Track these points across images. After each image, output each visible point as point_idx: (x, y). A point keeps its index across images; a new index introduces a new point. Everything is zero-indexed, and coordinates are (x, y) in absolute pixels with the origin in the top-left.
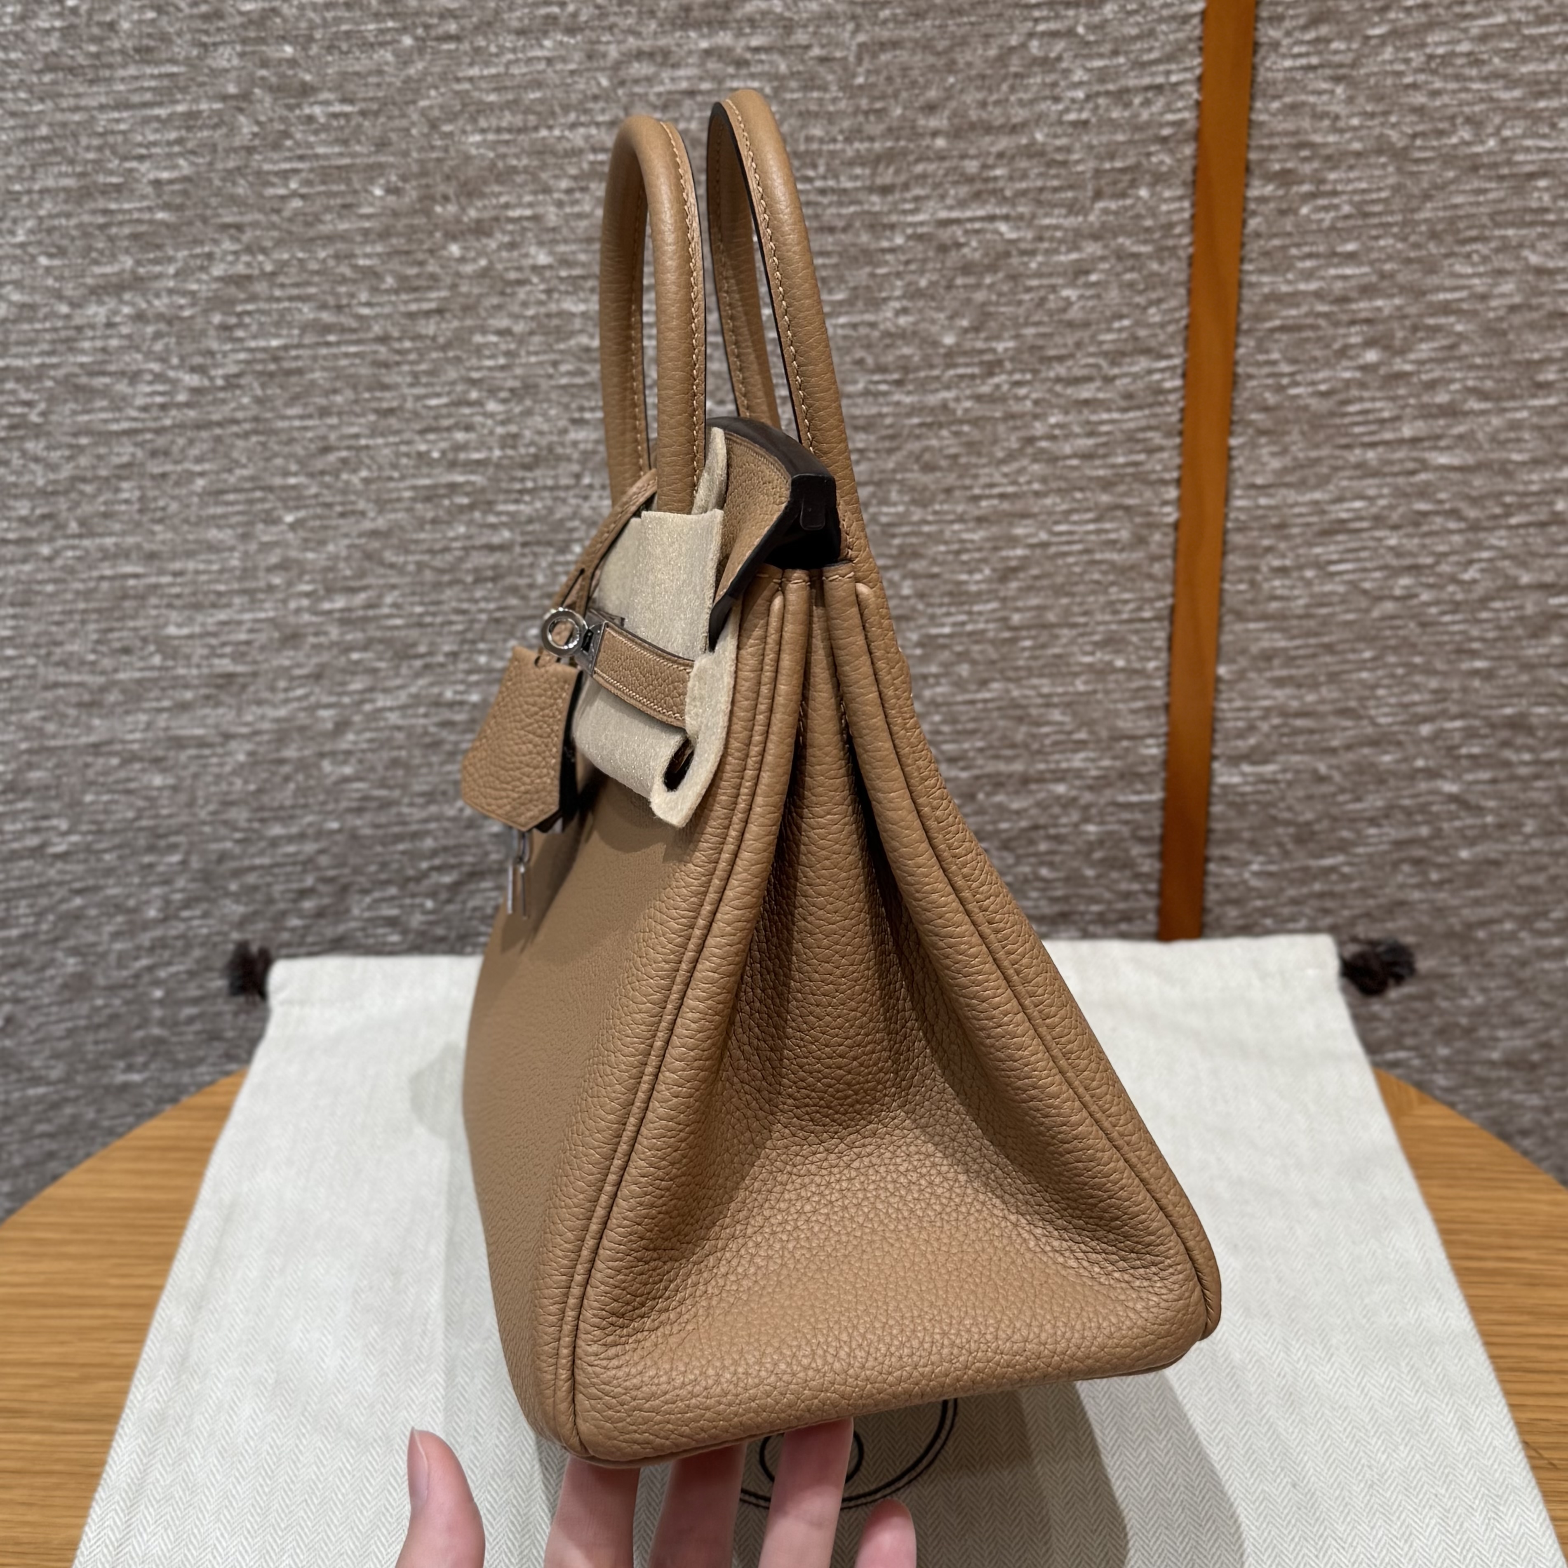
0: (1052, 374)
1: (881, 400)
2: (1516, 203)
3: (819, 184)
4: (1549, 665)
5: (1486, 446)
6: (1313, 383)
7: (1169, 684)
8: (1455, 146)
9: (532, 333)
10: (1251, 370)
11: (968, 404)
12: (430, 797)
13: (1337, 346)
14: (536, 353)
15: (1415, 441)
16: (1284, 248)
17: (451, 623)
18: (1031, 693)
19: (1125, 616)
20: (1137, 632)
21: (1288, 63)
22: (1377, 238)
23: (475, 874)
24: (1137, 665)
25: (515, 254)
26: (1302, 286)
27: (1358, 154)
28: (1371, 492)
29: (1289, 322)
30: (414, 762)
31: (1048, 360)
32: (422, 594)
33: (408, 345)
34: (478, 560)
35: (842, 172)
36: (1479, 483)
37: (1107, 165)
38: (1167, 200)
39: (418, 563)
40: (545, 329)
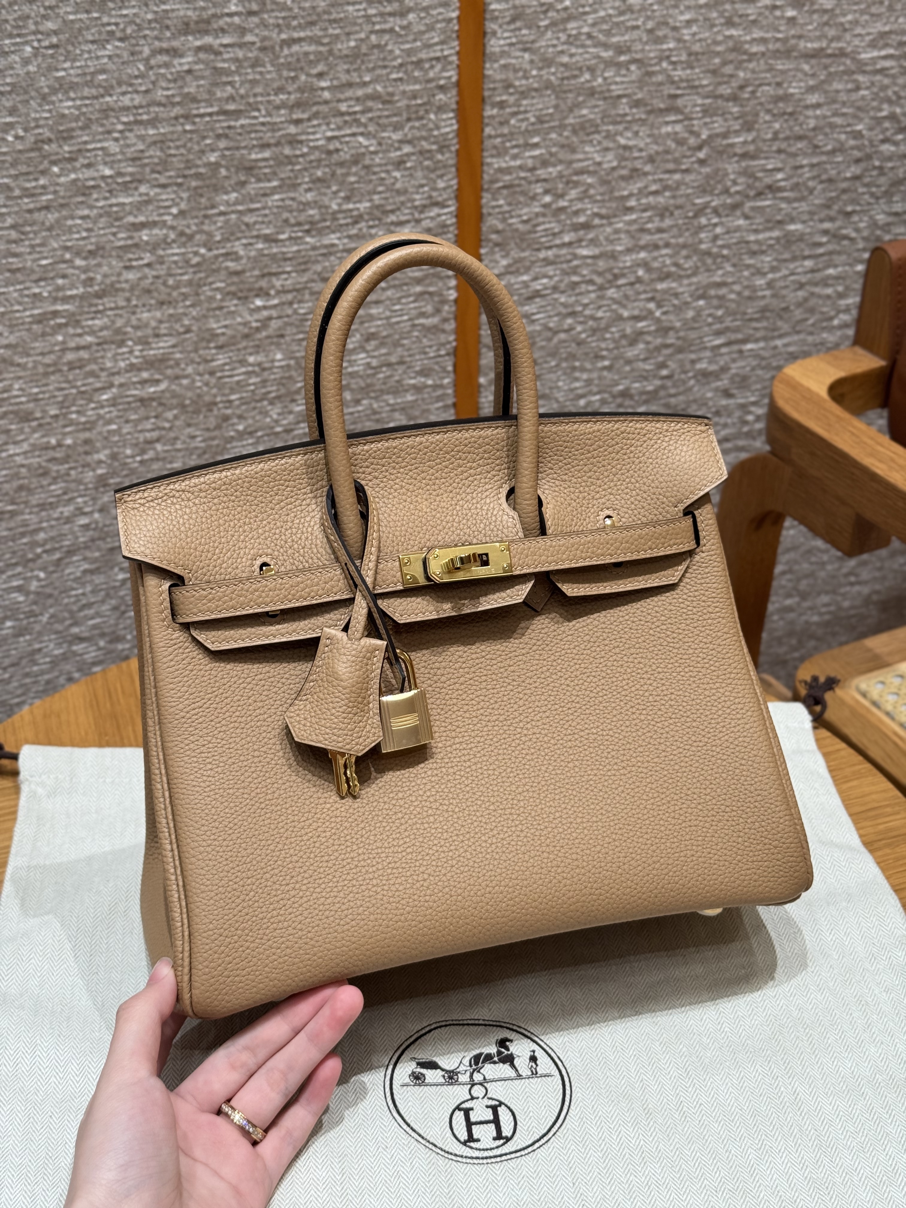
0: (389, 220)
1: (299, 241)
2: (613, 112)
3: (261, 120)
4: (638, 360)
5: (604, 243)
6: (520, 216)
7: (455, 391)
8: (583, 83)
10: (491, 211)
11: (346, 241)
12: (42, 506)
13: (531, 194)
14: (103, 228)
15: (570, 244)
16: (503, 143)
17: (55, 397)
18: (382, 404)
19: (432, 355)
20: (437, 363)
21: (502, 42)
22: (548, 134)
23: (70, 553)
24: (438, 382)
25: (92, 170)
26: (512, 163)
27: (536, 90)
28: (551, 273)
29: (507, 183)
30: (33, 486)
31: (386, 213)
32: (37, 381)
33: (28, 229)
34: (70, 356)
35: (274, 112)
36: (602, 264)
37: (413, 102)
38: (444, 120)
39: (34, 362)
40: (108, 214)
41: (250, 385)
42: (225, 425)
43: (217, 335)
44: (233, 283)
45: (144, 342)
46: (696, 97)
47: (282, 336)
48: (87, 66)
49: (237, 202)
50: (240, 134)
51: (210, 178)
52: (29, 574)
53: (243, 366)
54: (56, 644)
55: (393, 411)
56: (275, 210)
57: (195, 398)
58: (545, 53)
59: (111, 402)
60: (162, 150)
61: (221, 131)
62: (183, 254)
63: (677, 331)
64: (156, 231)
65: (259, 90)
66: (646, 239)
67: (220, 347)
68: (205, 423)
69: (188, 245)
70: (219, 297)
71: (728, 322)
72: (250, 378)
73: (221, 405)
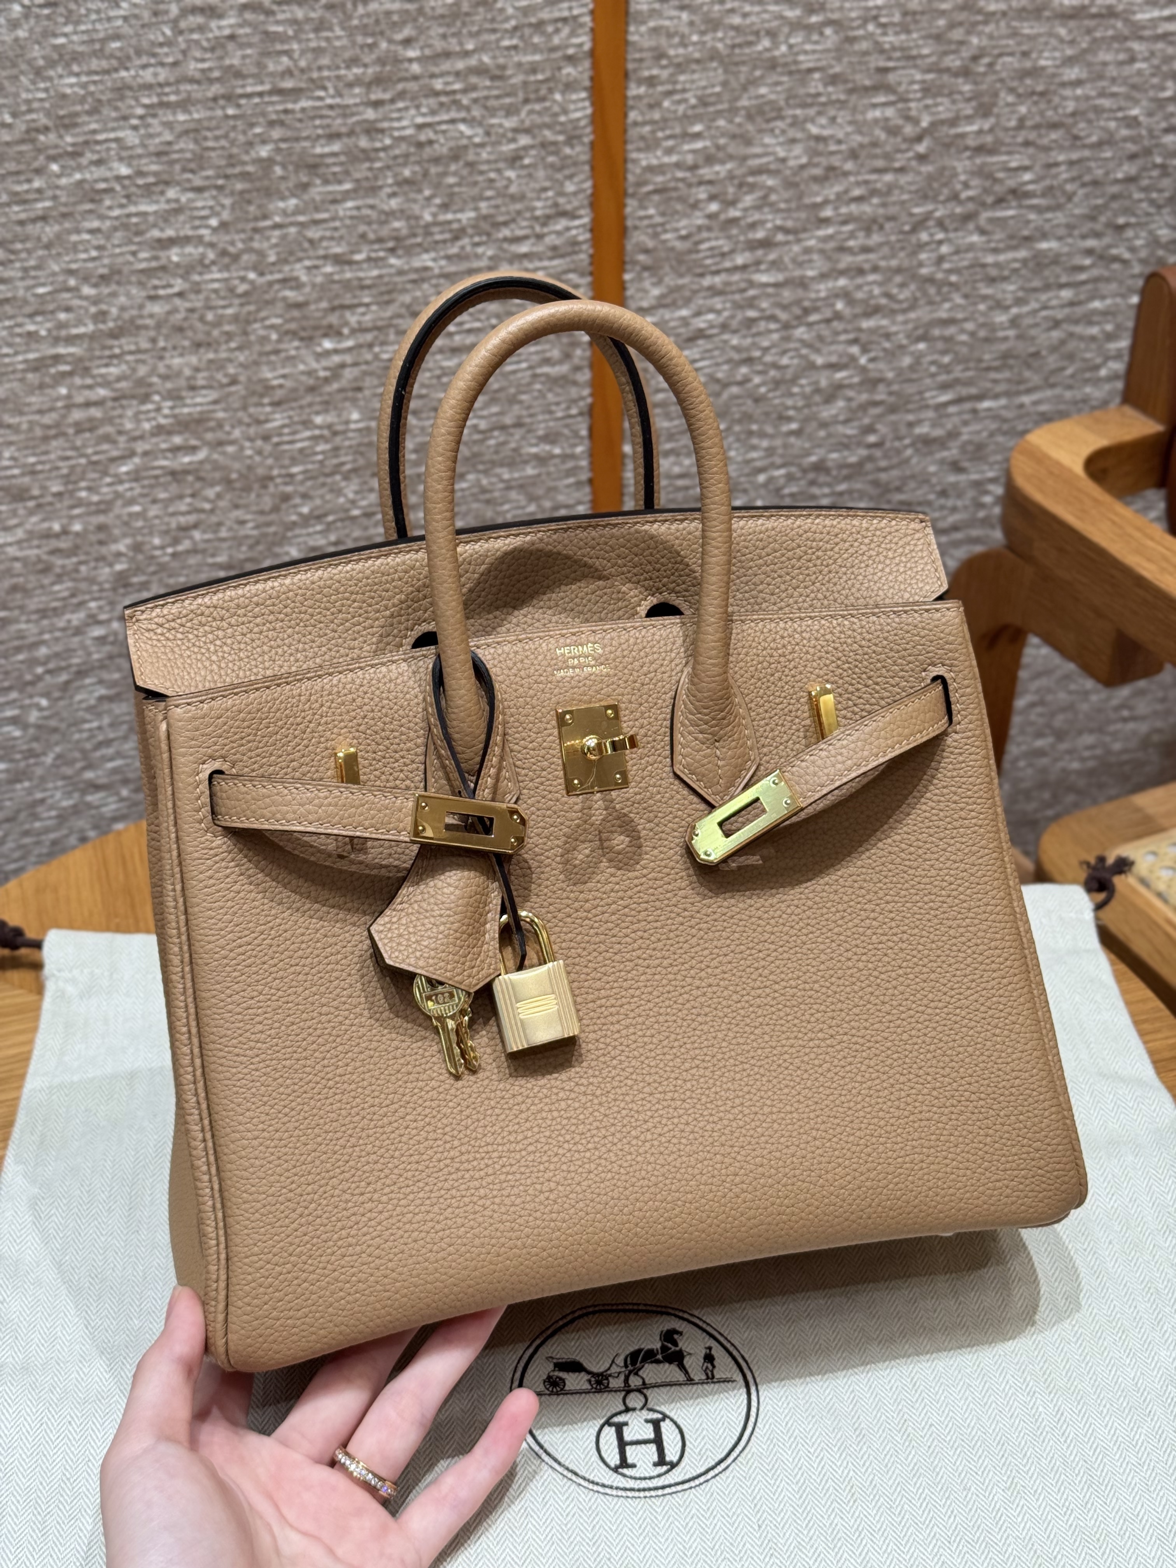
0: (501, 235)
1: (380, 264)
2: (802, 91)
3: (329, 101)
4: (837, 422)
5: (790, 266)
6: (676, 230)
7: (591, 463)
8: (760, 53)
9: (115, 229)
10: (637, 223)
11: (443, 263)
12: (43, 613)
13: (692, 201)
14: (119, 246)
15: (744, 268)
16: (653, 132)
17: (58, 468)
18: (494, 480)
19: (560, 414)
20: (567, 426)
22: (714, 120)
23: (81, 673)
24: (568, 451)
25: (102, 168)
26: (666, 160)
27: (698, 61)
28: (719, 306)
29: (659, 186)
30: (30, 586)
31: (497, 225)
32: (34, 447)
33: (19, 246)
34: (77, 415)
35: (345, 91)
36: (787, 294)
37: (532, 78)
38: (574, 102)
39: (30, 422)
40: (126, 227)
41: (316, 453)
42: (284, 506)
43: (273, 388)
44: (293, 319)
45: (175, 396)
46: (913, 71)
47: (359, 389)
48: (95, 31)
49: (297, 211)
50: (300, 120)
51: (259, 179)
52: (27, 702)
53: (307, 429)
54: (64, 793)
55: (509, 488)
56: (348, 222)
57: (244, 471)
58: (709, 12)
59: (133, 476)
60: (196, 141)
61: (274, 117)
62: (226, 280)
63: (889, 383)
64: (189, 249)
65: (325, 61)
66: (846, 260)
67: (276, 404)
68: (258, 504)
69: (233, 267)
70: (274, 336)
71: (957, 372)
72: (317, 444)
73: (279, 480)
